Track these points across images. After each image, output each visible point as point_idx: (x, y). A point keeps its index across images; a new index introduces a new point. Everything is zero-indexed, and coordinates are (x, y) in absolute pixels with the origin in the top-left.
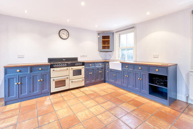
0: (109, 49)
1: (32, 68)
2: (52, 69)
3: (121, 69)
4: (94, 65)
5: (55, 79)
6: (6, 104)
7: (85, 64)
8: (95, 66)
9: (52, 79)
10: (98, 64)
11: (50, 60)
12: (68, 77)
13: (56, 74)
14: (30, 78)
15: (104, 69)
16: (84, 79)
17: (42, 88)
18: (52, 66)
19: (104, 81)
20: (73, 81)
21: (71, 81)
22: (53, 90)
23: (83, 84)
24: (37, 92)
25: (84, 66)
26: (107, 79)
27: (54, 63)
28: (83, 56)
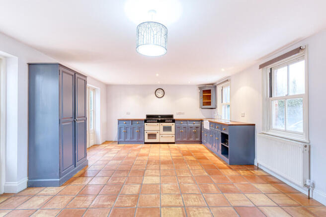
0: (210, 105)
1: (133, 121)
2: (145, 124)
3: (209, 129)
4: (185, 122)
5: (147, 131)
6: (118, 144)
7: (176, 122)
8: (187, 124)
9: (145, 132)
10: (191, 122)
11: (148, 116)
12: (159, 131)
13: (150, 127)
14: (131, 129)
15: (199, 129)
16: (174, 135)
17: (139, 137)
18: (146, 121)
19: (201, 142)
20: (163, 136)
21: (161, 136)
22: (147, 140)
23: (173, 141)
24: (135, 139)
25: (174, 124)
26: (204, 141)
27: (151, 118)
28: (179, 113)
